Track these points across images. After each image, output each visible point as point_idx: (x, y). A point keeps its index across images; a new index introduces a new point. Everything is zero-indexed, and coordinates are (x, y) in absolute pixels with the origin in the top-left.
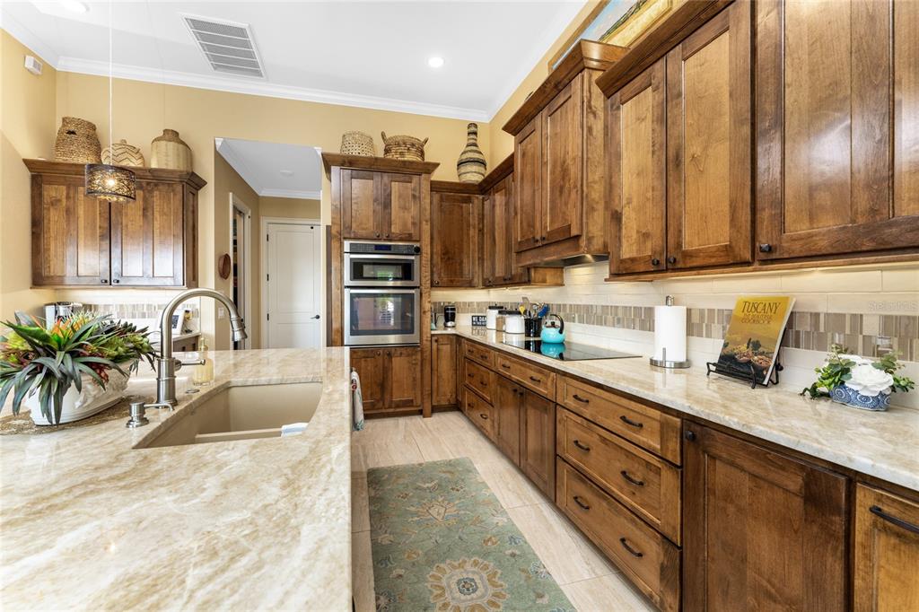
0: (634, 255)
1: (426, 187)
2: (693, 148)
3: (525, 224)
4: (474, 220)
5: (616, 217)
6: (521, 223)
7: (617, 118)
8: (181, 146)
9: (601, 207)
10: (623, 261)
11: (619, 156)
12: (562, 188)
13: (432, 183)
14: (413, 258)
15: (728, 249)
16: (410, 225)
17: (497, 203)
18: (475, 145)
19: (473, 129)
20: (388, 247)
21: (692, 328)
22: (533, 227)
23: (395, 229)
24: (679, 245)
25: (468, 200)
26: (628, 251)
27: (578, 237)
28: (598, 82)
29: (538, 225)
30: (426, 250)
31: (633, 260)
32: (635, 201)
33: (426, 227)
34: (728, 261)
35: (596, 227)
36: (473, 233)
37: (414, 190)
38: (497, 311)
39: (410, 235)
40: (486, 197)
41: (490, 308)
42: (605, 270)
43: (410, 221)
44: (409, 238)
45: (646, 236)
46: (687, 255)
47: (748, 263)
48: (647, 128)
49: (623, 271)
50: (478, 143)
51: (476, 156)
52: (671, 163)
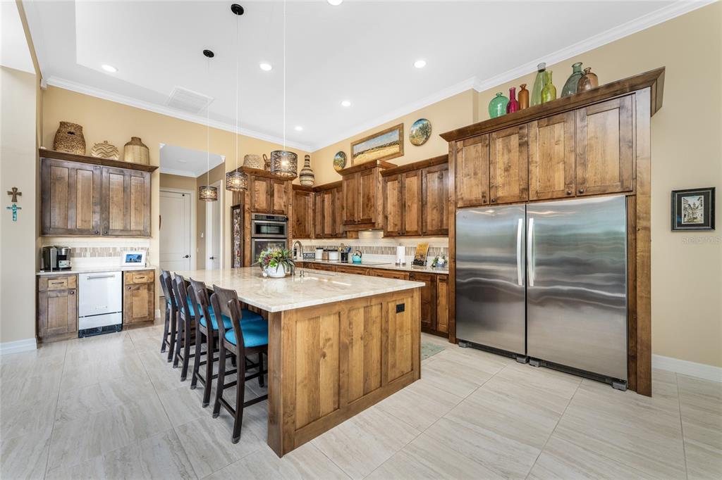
0: (392, 230)
1: (291, 187)
2: (408, 203)
3: (348, 214)
4: (311, 205)
5: (386, 217)
6: (346, 213)
7: (387, 186)
8: (143, 148)
9: (381, 213)
10: (388, 232)
11: (387, 198)
12: (367, 205)
13: (293, 185)
14: (284, 223)
15: (417, 231)
16: (283, 207)
17: (326, 200)
18: (309, 166)
19: (308, 158)
20: (273, 217)
21: (407, 253)
22: (354, 216)
23: (276, 208)
24: (405, 229)
25: (307, 195)
26: (390, 229)
27: (374, 223)
28: (381, 172)
29: (356, 215)
30: (290, 219)
31: (392, 232)
32: (392, 214)
33: (290, 208)
34: (416, 234)
35: (380, 220)
36: (310, 211)
37: (285, 188)
38: (322, 250)
39: (283, 211)
40: (318, 194)
41: (317, 249)
42: (382, 233)
43: (283, 204)
44: (283, 213)
45: (396, 225)
46: (407, 232)
47: (420, 235)
48: (396, 192)
49: (388, 235)
50: (310, 165)
51: (310, 172)
52: (403, 206)
